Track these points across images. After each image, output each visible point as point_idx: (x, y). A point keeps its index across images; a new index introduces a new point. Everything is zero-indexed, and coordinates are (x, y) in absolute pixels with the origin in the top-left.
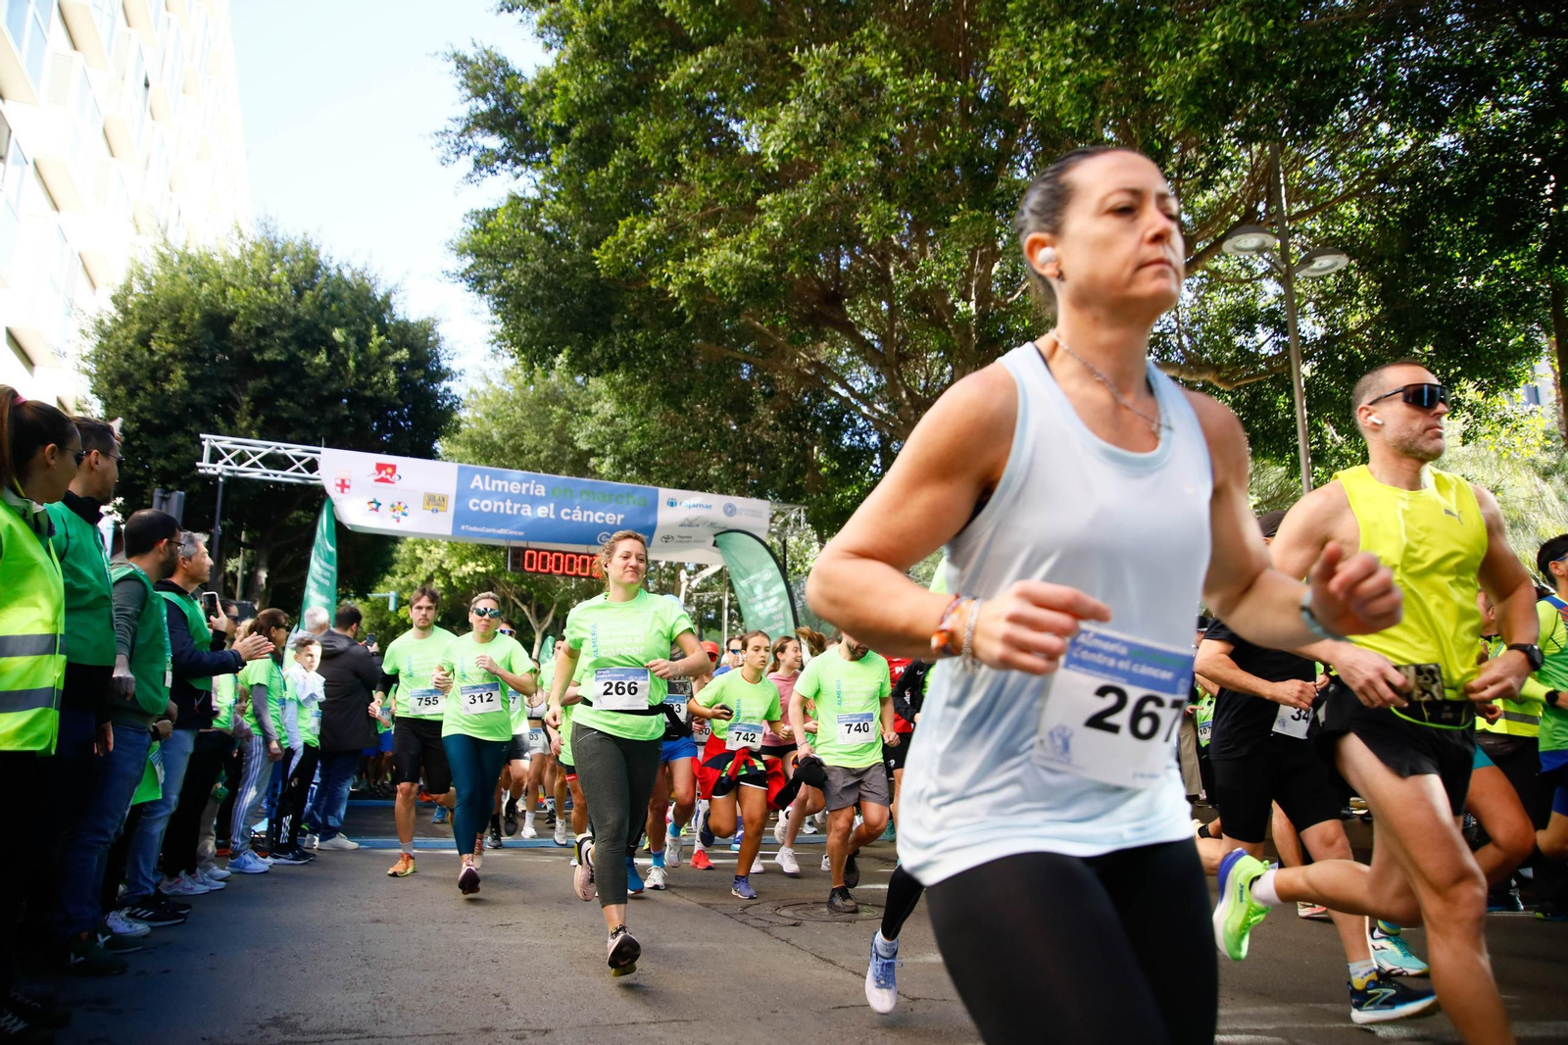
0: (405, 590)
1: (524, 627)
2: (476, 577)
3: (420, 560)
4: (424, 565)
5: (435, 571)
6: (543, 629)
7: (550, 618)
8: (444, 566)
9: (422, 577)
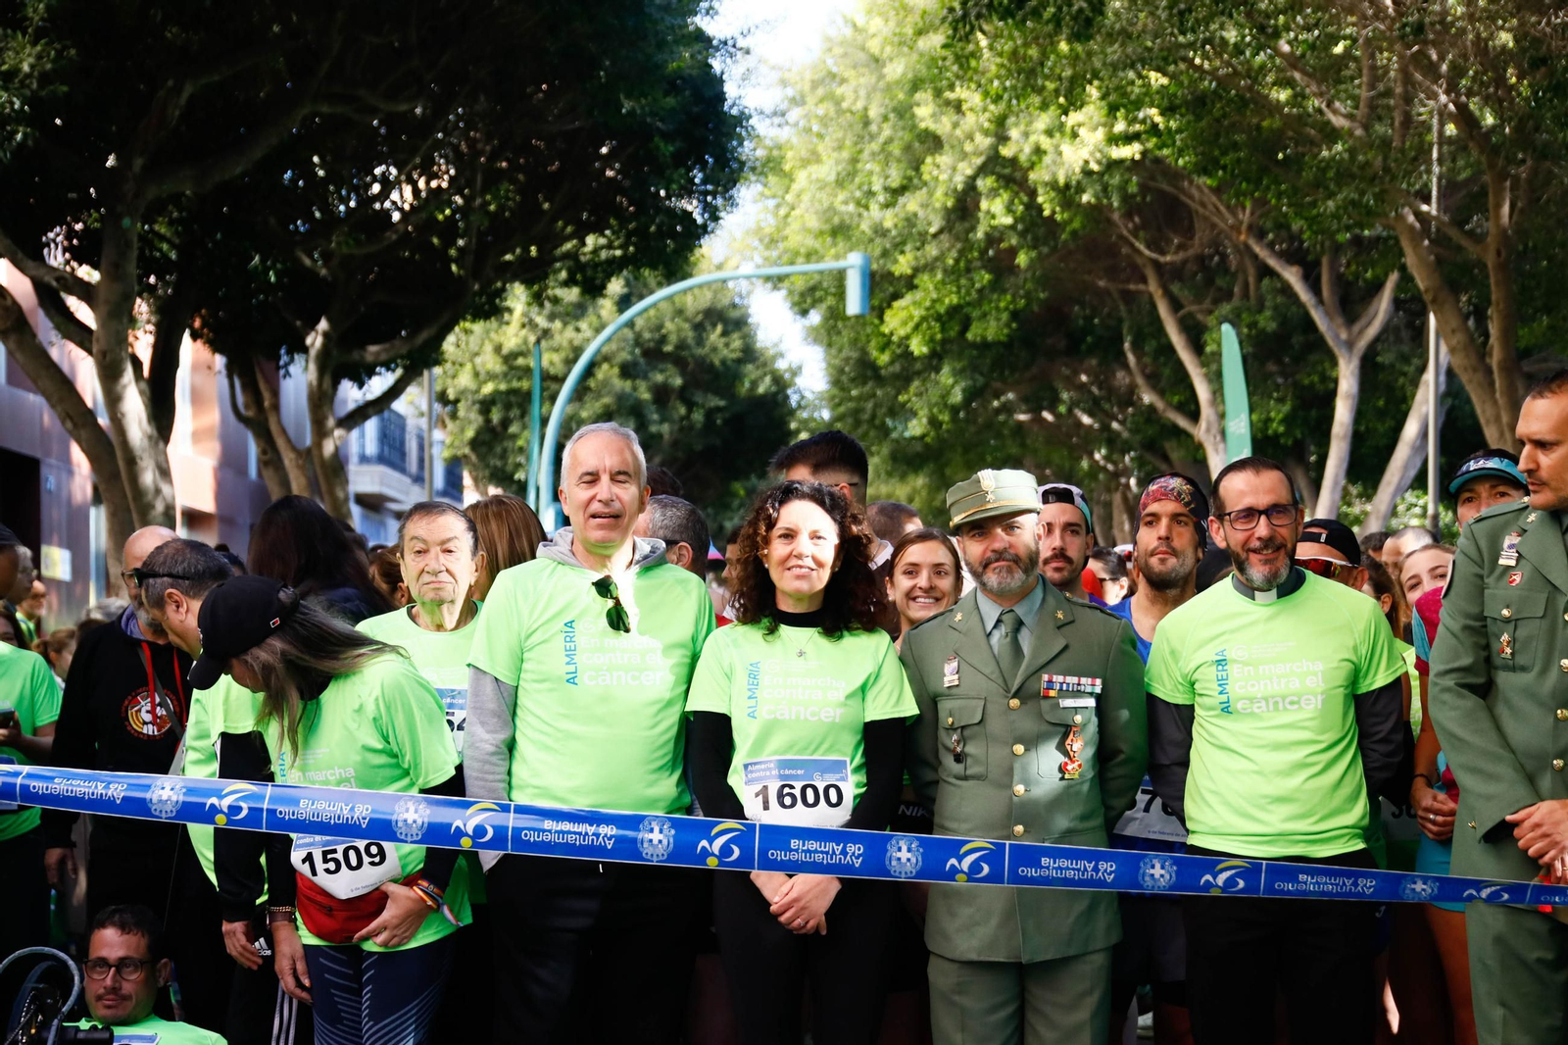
0: (899, 246)
1: (1297, 340)
2: (1115, 180)
3: (933, 142)
4: (945, 159)
5: (982, 170)
6: (1362, 344)
7: (1384, 304)
8: (1006, 151)
9: (942, 199)
